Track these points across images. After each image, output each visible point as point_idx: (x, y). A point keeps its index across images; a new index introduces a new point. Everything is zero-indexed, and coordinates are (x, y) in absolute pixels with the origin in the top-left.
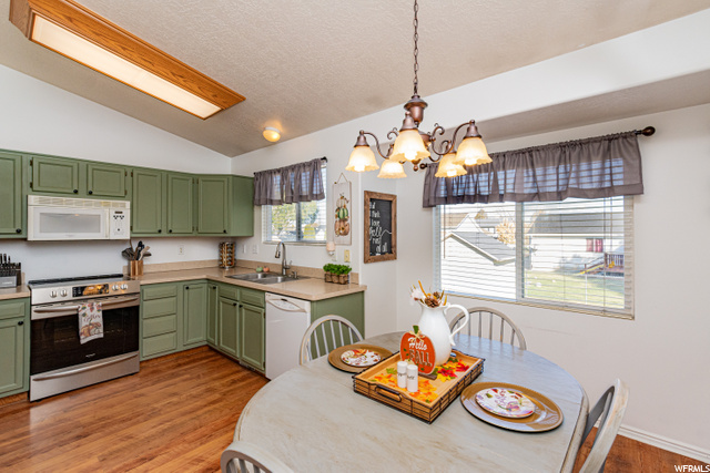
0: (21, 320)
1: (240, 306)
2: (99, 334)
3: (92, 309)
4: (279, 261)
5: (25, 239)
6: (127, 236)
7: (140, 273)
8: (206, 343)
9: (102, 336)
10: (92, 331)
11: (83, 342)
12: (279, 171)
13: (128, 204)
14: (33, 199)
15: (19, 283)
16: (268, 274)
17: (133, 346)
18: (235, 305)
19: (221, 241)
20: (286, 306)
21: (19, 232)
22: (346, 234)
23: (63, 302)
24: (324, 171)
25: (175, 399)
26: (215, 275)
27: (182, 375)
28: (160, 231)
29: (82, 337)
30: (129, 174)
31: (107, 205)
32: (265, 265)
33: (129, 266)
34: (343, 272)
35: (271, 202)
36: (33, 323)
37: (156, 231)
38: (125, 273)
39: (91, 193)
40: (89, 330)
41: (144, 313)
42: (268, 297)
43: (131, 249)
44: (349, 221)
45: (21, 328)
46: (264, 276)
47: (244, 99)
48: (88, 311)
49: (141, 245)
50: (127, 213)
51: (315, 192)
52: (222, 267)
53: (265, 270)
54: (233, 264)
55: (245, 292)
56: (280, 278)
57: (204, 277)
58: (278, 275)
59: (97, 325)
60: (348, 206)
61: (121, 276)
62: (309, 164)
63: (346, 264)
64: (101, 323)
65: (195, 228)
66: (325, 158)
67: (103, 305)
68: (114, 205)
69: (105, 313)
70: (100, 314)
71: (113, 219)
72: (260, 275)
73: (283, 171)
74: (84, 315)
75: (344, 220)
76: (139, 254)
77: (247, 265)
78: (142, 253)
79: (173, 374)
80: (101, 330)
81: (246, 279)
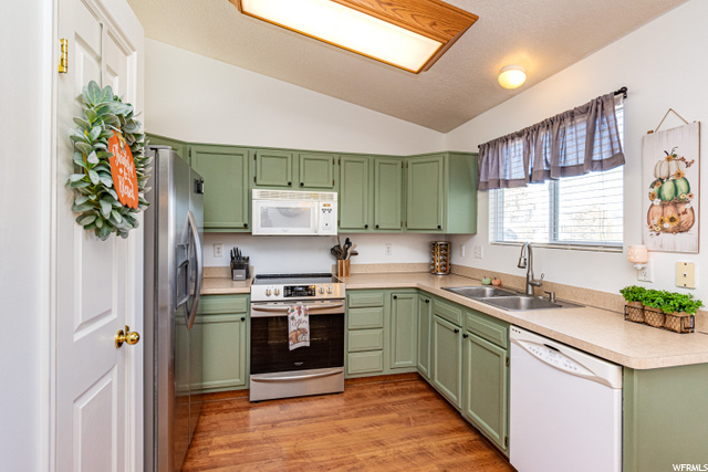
0: (244, 316)
1: (465, 336)
2: (305, 342)
3: (300, 313)
4: (523, 273)
5: (251, 233)
6: (334, 231)
7: (347, 274)
8: (415, 370)
9: (308, 344)
10: (300, 337)
11: (292, 348)
12: (520, 135)
13: (335, 194)
14: (256, 192)
15: (248, 276)
16: (501, 291)
17: (338, 360)
18: (456, 331)
19: (433, 240)
20: (557, 360)
21: (245, 225)
22: (680, 229)
23: (276, 302)
24: (620, 115)
25: (379, 453)
26: (425, 284)
27: (389, 411)
28: (366, 227)
29: (291, 343)
30: (336, 162)
31: (316, 197)
32: (495, 276)
33: (337, 266)
34: (682, 307)
35: (507, 183)
36: (253, 320)
37: (363, 226)
38: (333, 273)
39: (302, 184)
40: (297, 336)
41: (350, 322)
42: (514, 334)
43: (339, 246)
44: (694, 203)
45: (243, 324)
46: (495, 293)
47: (475, 18)
48: (295, 314)
49: (348, 242)
50: (334, 206)
51: (596, 157)
52: (433, 272)
53: (495, 282)
54: (448, 270)
55: (472, 318)
56: (524, 300)
57: (414, 285)
58: (519, 293)
59: (303, 331)
60: (690, 174)
61: (329, 275)
62: (585, 110)
63: (684, 292)
64: (308, 330)
65: (404, 224)
66: (623, 91)
67: (310, 309)
68: (324, 197)
69: (312, 318)
70: (307, 319)
71: (320, 213)
72: (488, 290)
73: (529, 134)
74: (293, 318)
75: (676, 201)
76: (346, 253)
77: (468, 274)
78: (349, 251)
79: (378, 406)
80: (308, 338)
81: (468, 294)
